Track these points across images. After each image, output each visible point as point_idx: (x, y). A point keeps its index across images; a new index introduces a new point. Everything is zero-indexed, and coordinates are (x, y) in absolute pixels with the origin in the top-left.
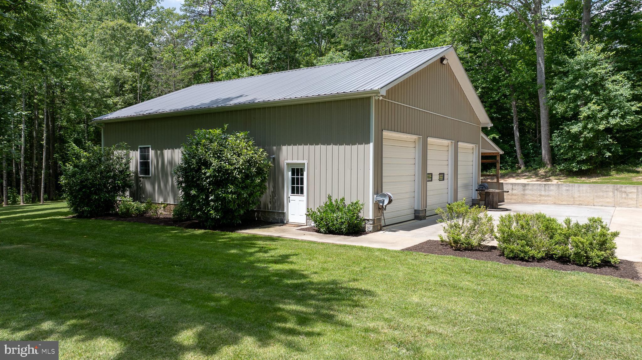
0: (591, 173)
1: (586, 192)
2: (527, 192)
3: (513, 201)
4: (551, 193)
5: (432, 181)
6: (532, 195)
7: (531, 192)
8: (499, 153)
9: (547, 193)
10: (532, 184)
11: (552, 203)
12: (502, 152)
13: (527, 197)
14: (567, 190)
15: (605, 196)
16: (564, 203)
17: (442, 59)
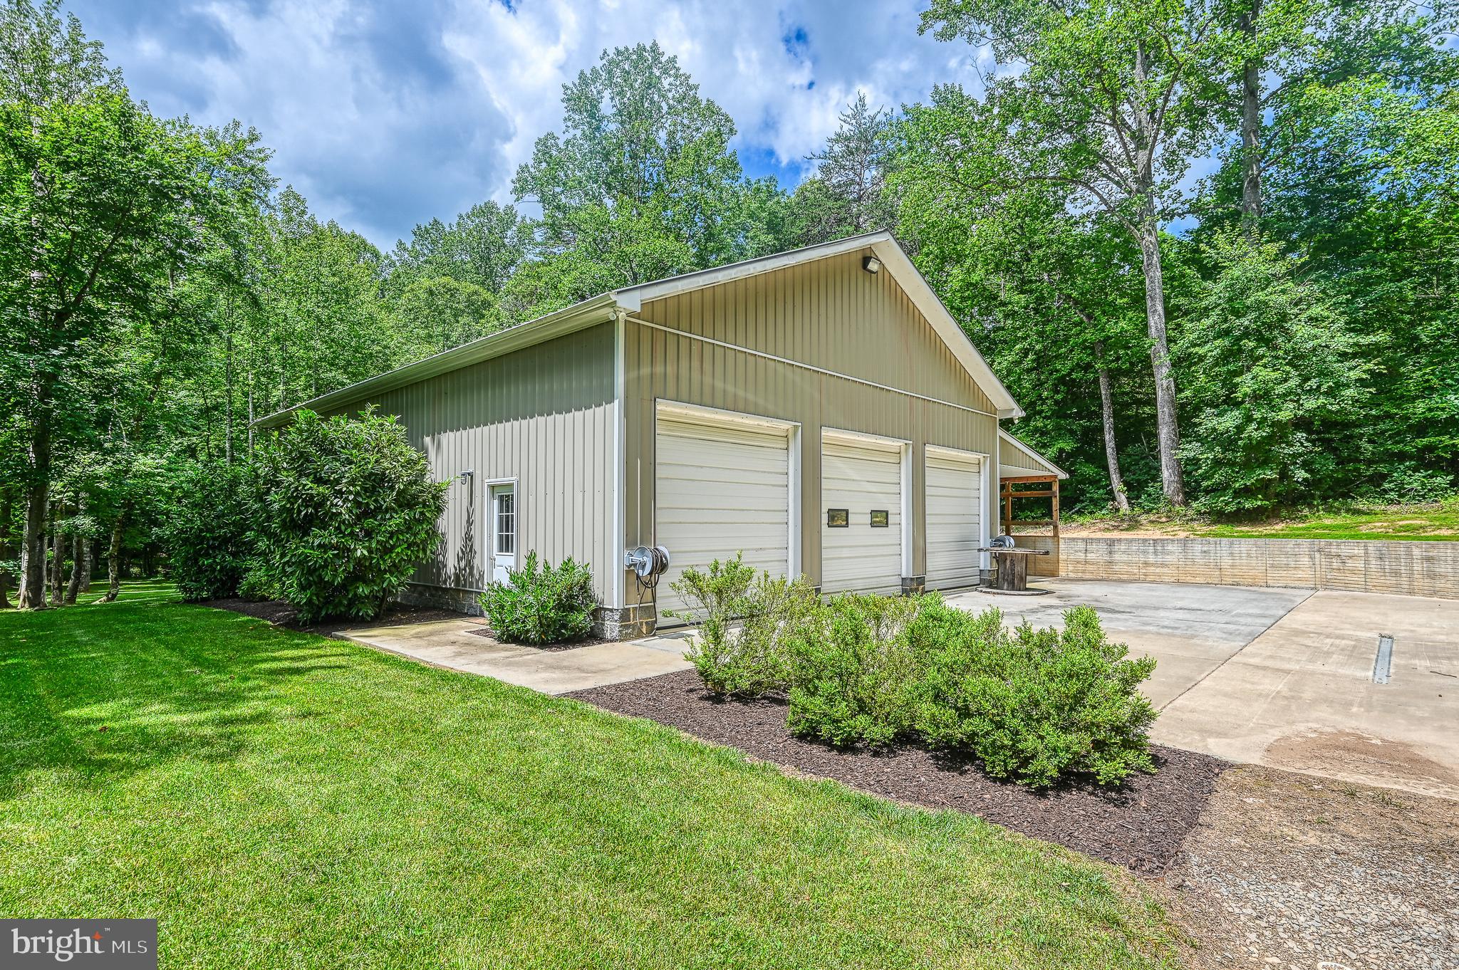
0: (1268, 517)
1: (1249, 556)
2: (1117, 557)
3: (1088, 576)
4: (1169, 558)
5: (847, 525)
6: (1128, 563)
7: (1125, 558)
8: (1056, 477)
9: (1159, 559)
10: (1126, 540)
11: (1172, 580)
12: (1063, 476)
13: (1116, 568)
14: (1205, 552)
15: (1292, 564)
16: (1198, 580)
17: (866, 260)
